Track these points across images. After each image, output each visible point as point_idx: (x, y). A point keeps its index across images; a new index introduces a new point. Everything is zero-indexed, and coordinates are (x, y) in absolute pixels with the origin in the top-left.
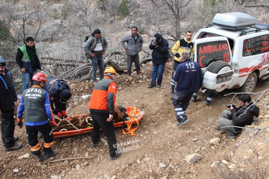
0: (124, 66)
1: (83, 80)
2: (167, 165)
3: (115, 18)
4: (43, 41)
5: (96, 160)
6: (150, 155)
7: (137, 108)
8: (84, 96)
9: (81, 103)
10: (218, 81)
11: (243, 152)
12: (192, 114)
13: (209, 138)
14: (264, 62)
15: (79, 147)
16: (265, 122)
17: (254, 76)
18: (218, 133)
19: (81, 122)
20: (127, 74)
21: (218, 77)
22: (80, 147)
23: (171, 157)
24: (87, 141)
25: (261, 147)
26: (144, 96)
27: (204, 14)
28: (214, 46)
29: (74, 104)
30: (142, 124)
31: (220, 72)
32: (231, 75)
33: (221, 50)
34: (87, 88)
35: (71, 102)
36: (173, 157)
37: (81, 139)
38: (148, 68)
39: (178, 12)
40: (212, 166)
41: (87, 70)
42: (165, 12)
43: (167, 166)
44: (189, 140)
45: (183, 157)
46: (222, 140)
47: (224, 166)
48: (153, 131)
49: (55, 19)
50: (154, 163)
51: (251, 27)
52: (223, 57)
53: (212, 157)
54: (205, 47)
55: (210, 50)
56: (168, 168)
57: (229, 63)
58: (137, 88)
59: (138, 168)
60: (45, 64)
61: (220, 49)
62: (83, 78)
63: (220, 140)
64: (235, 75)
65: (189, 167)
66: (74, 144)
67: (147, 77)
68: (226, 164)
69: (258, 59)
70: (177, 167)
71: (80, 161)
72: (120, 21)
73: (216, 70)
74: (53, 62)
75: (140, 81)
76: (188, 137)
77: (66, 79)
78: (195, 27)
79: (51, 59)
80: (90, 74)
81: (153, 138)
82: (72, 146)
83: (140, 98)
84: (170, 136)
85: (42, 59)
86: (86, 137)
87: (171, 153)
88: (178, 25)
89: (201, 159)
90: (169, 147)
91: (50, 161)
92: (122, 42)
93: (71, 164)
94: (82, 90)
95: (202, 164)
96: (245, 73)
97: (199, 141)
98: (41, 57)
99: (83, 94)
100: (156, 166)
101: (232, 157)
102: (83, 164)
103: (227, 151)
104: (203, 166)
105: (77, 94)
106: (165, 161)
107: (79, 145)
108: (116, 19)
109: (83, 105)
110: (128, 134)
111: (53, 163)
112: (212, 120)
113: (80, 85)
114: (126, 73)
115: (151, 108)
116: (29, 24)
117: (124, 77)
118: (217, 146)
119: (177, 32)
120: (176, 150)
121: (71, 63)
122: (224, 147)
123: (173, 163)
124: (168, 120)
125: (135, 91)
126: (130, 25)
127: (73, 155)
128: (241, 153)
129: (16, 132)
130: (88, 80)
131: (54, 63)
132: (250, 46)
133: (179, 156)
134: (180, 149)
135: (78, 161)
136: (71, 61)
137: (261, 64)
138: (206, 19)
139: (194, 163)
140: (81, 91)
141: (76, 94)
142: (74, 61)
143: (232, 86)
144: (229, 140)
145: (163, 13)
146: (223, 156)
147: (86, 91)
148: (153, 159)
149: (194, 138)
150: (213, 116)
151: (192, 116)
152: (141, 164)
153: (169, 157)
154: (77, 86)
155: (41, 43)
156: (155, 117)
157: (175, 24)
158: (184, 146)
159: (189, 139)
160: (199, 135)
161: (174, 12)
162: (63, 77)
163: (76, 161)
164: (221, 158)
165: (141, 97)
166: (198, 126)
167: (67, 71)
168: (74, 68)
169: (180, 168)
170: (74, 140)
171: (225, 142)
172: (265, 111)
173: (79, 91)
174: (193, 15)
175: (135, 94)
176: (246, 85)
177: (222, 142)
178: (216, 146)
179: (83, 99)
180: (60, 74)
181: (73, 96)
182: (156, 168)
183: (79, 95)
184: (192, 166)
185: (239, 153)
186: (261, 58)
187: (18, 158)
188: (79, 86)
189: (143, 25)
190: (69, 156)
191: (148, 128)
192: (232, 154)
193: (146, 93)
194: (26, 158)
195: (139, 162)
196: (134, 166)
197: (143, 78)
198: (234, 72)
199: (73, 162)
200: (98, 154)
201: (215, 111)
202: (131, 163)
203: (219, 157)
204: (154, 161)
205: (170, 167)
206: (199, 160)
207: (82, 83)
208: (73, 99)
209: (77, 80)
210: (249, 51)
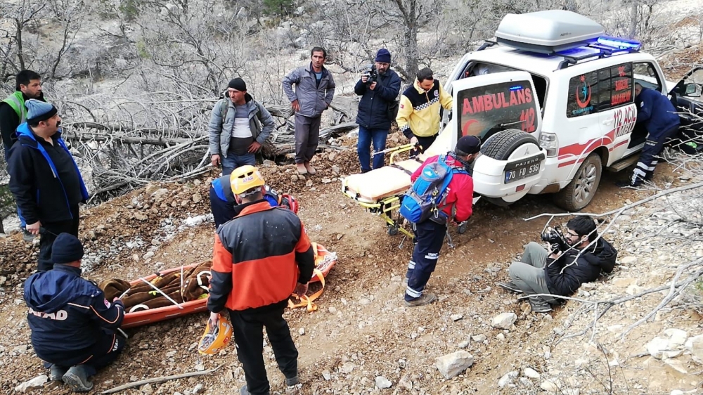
0: (287, 144)
1: (186, 180)
2: (395, 381)
3: (259, 22)
4: (74, 76)
5: (222, 379)
6: (354, 357)
7: (319, 245)
8: (190, 218)
9: (184, 236)
10: (507, 178)
11: (574, 348)
12: (448, 255)
13: (491, 312)
14: (618, 129)
15: (180, 346)
16: (623, 273)
17: (594, 164)
18: (511, 300)
19: (184, 284)
20: (294, 164)
21: (508, 169)
22: (182, 346)
23: (404, 361)
24: (201, 330)
25: (616, 336)
26: (335, 215)
27: (474, 10)
28: (499, 94)
29: (165, 240)
30: (333, 282)
31: (513, 158)
32: (539, 162)
33: (514, 104)
34: (196, 198)
35: (157, 234)
36: (409, 361)
37: (186, 326)
38: (344, 148)
39: (413, 8)
40: (502, 382)
41: (196, 155)
42: (381, 8)
43: (394, 384)
44: (444, 318)
45: (430, 359)
46: (521, 317)
47: (531, 382)
48: (359, 298)
49: (103, 20)
50: (364, 379)
51: (588, 46)
52: (519, 119)
53: (500, 359)
54: (478, 99)
55: (489, 105)
56: (396, 390)
57: (535, 135)
58: (318, 196)
59: (325, 391)
60: (84, 140)
61: (513, 101)
62: (188, 174)
63: (516, 317)
64: (549, 162)
65: (446, 386)
66: (167, 340)
67: (341, 168)
68: (534, 378)
69: (604, 122)
70: (417, 385)
71: (182, 384)
72: (273, 29)
73: (503, 152)
74: (106, 135)
75: (325, 180)
76: (442, 310)
77: (142, 176)
78: (453, 45)
79: (101, 128)
80: (204, 165)
81: (360, 314)
82: (161, 346)
83: (325, 219)
84: (398, 310)
85: (76, 127)
86: (196, 321)
87: (403, 351)
88: (411, 42)
89: (474, 364)
90: (396, 336)
91: (105, 390)
92: (285, 82)
93: (159, 392)
94: (184, 203)
95: (478, 378)
96: (573, 157)
97: (468, 321)
98: (74, 123)
99: (189, 214)
100: (368, 384)
101: (548, 361)
102: (191, 389)
103: (535, 345)
104: (481, 382)
105: (173, 215)
106: (390, 371)
107: (180, 341)
108: (263, 24)
109: (188, 242)
110: (300, 307)
111: (113, 393)
112: (495, 269)
113: (181, 193)
114: (292, 161)
115: (354, 242)
116: (33, 30)
117: (288, 170)
118: (510, 332)
119: (409, 58)
120: (413, 343)
121: (155, 138)
122: (528, 335)
123: (409, 375)
124: (394, 270)
125: (314, 204)
126: (297, 40)
127: (164, 369)
128: (568, 352)
129: (9, 320)
130: (201, 180)
131: (110, 138)
132: (585, 92)
133: (421, 358)
134: (423, 341)
135: (177, 383)
136: (154, 132)
137: (611, 134)
138: (480, 23)
139: (458, 375)
140: (183, 207)
141: (171, 215)
142: (161, 133)
143: (542, 189)
144: (539, 317)
145: (376, 10)
146: (525, 360)
147: (195, 207)
148: (362, 368)
149: (454, 312)
150: (498, 261)
151: (449, 259)
152: (332, 380)
153: (397, 360)
154: (173, 195)
155: (70, 81)
156: (361, 264)
157: (405, 40)
158: (432, 333)
159: (443, 316)
160: (467, 306)
161: (401, 9)
162: (134, 172)
163: (172, 384)
164: (522, 364)
165: (327, 217)
166: (463, 284)
167: (146, 158)
168: (161, 150)
169: (424, 389)
170: (166, 331)
171: (528, 323)
172: (622, 248)
173: (177, 206)
174: (448, 13)
175: (313, 210)
176: (575, 185)
177: (521, 322)
178: (508, 331)
179: (187, 226)
180: (127, 164)
181: (162, 220)
182: (369, 389)
183: (177, 217)
184: (453, 382)
185: (564, 352)
186: (613, 119)
187: (16, 389)
188: (176, 194)
189: (328, 42)
190: (153, 372)
191: (348, 292)
192: (548, 354)
193: (340, 207)
194: (38, 388)
195: (327, 377)
196: (316, 387)
197: (333, 172)
198: (546, 156)
199: (165, 386)
200: (227, 361)
201: (500, 246)
202: (308, 379)
203: (517, 362)
204: (365, 372)
205: (401, 387)
206: (469, 367)
207: (184, 187)
208: (161, 226)
209: (170, 180)
210: (583, 105)
